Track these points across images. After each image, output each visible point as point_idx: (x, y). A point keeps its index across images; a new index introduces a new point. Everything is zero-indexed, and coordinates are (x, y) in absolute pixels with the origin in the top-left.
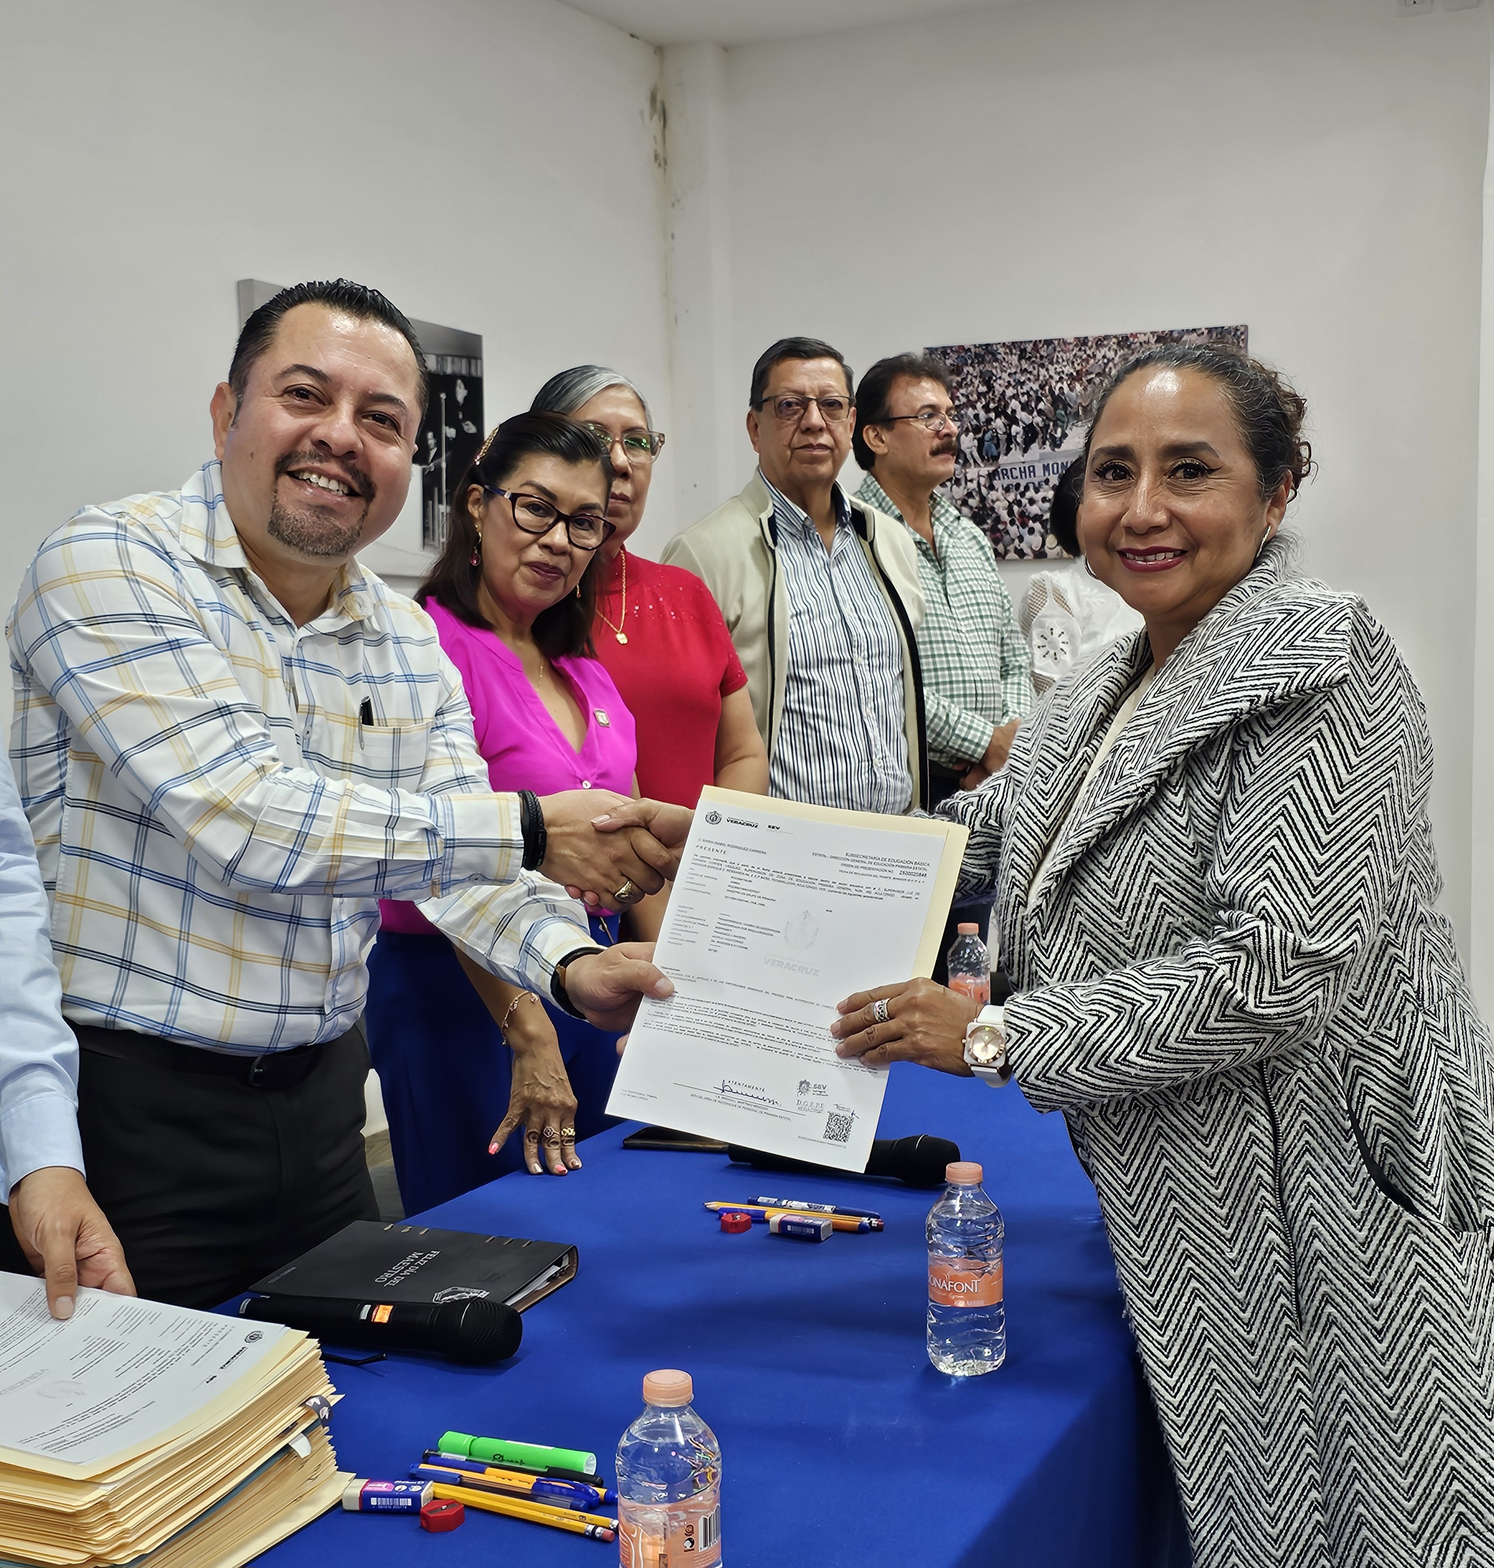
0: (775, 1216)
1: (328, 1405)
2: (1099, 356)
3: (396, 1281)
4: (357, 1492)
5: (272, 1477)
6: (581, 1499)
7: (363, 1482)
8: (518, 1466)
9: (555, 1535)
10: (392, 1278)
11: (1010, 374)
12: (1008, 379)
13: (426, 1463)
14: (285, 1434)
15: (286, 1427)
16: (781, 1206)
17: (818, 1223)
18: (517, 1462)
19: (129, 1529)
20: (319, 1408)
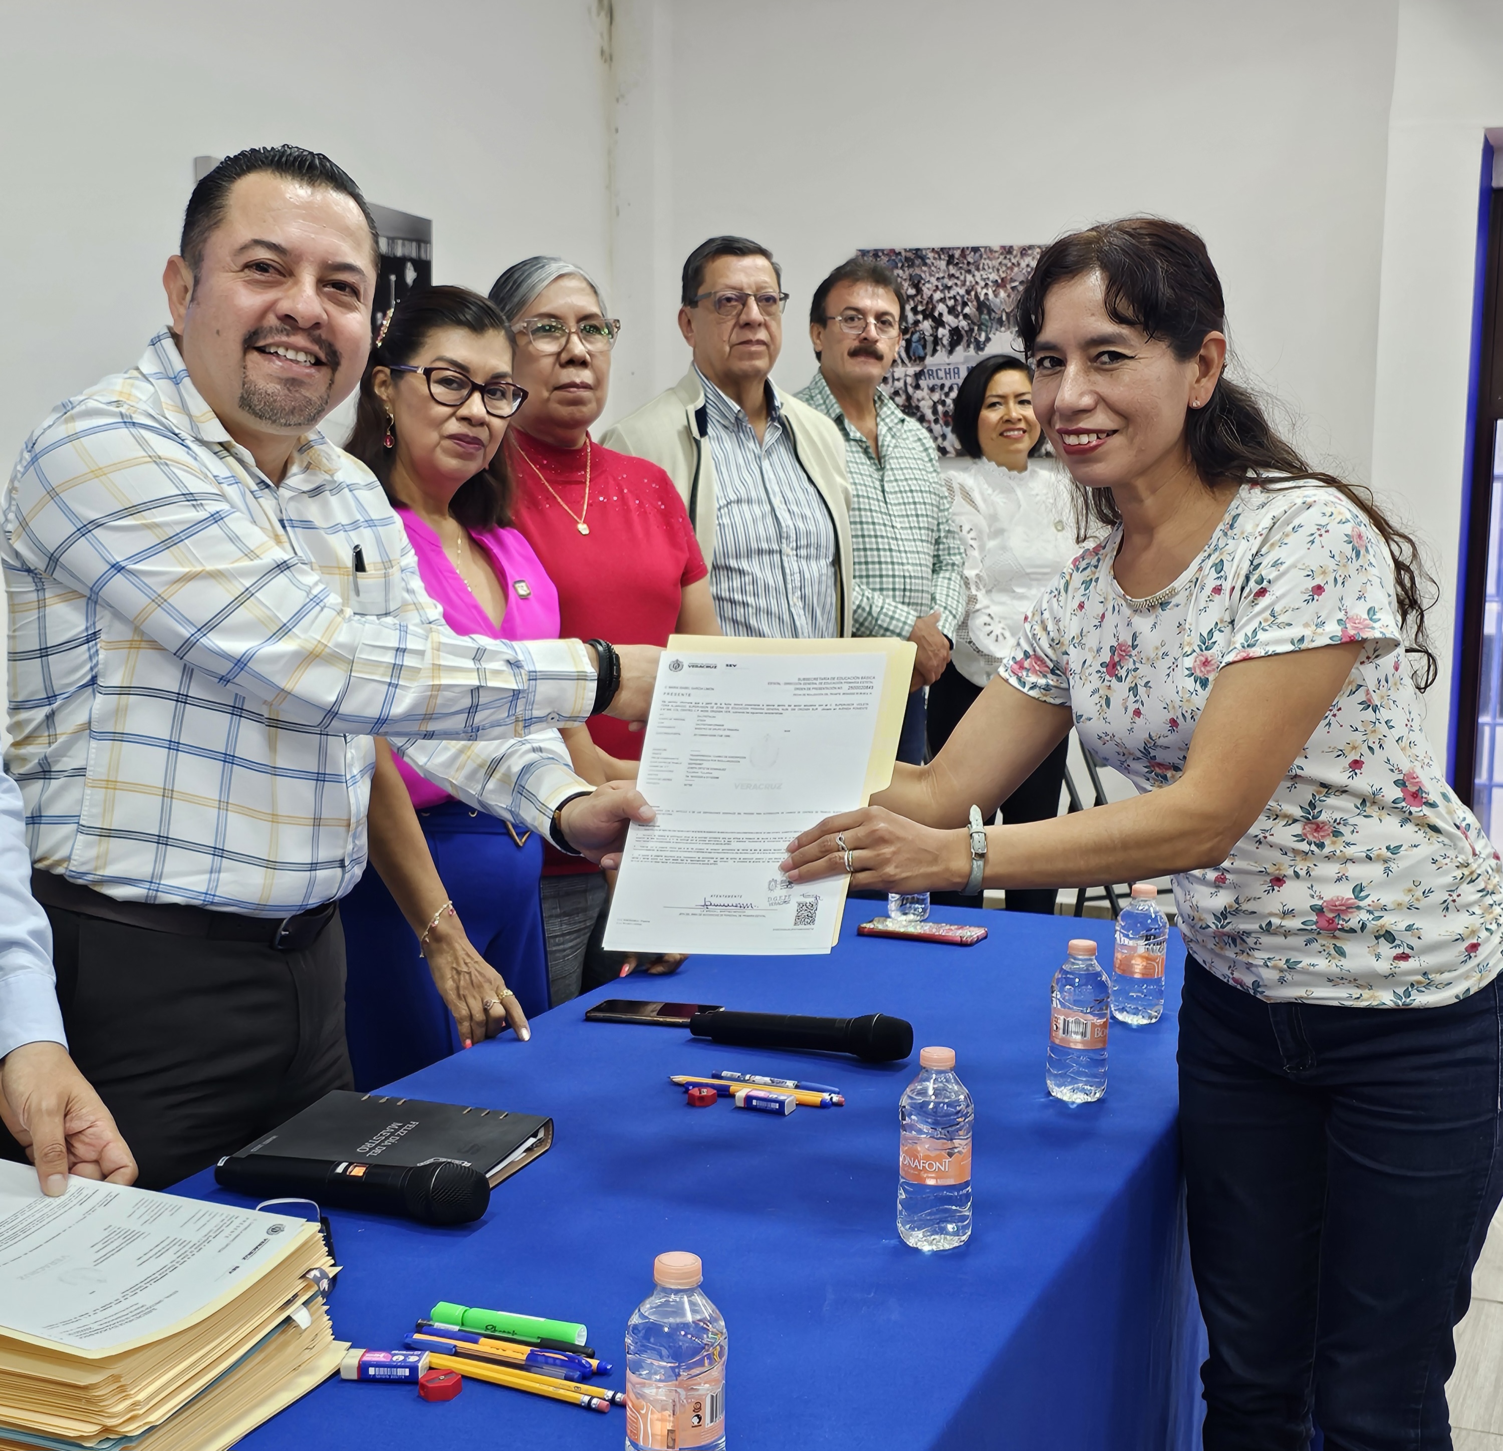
0: (741, 1092)
1: (327, 1277)
2: (1023, 264)
3: (378, 1151)
4: (355, 1362)
5: (274, 1346)
6: (574, 1370)
7: (358, 1353)
8: (510, 1336)
9: (552, 1405)
10: (374, 1148)
11: (938, 279)
12: (936, 283)
13: (420, 1333)
14: (289, 1303)
15: (290, 1296)
16: (745, 1081)
17: (782, 1098)
18: (509, 1333)
19: (139, 1402)
20: (320, 1279)
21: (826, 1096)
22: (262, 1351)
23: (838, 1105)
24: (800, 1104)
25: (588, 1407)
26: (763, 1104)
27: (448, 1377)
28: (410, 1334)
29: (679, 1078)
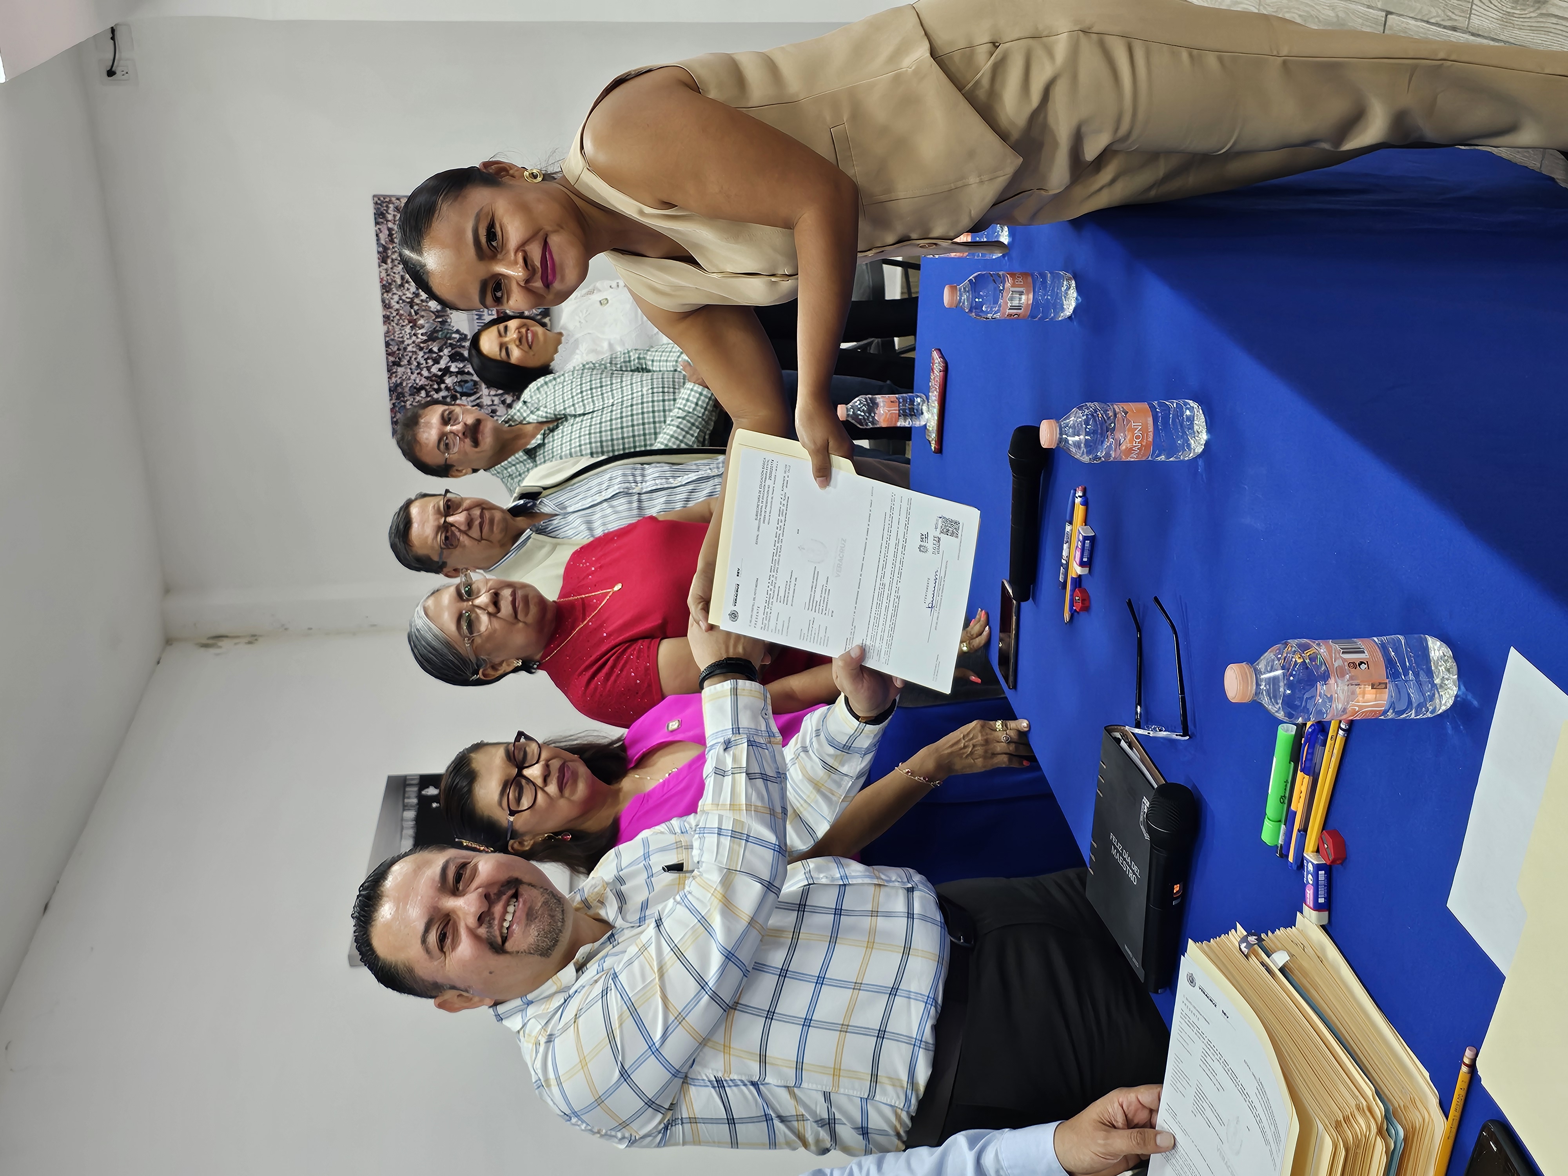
0: (1076, 570)
1: (1246, 936)
2: (397, 306)
3: (1135, 868)
4: (1314, 913)
5: (1304, 981)
6: (1317, 738)
7: (1306, 909)
8: (1289, 785)
9: (1347, 759)
10: (1133, 871)
11: (412, 373)
12: (415, 375)
13: (1287, 856)
14: (1269, 970)
15: (1263, 969)
16: (1068, 563)
17: (1081, 538)
18: (1286, 785)
19: (1356, 1105)
20: (1248, 942)
21: (1078, 501)
22: (1308, 991)
23: (1085, 491)
24: (1086, 522)
25: (1348, 731)
26: (1086, 553)
27: (1325, 842)
28: (1289, 864)
29: (1067, 616)
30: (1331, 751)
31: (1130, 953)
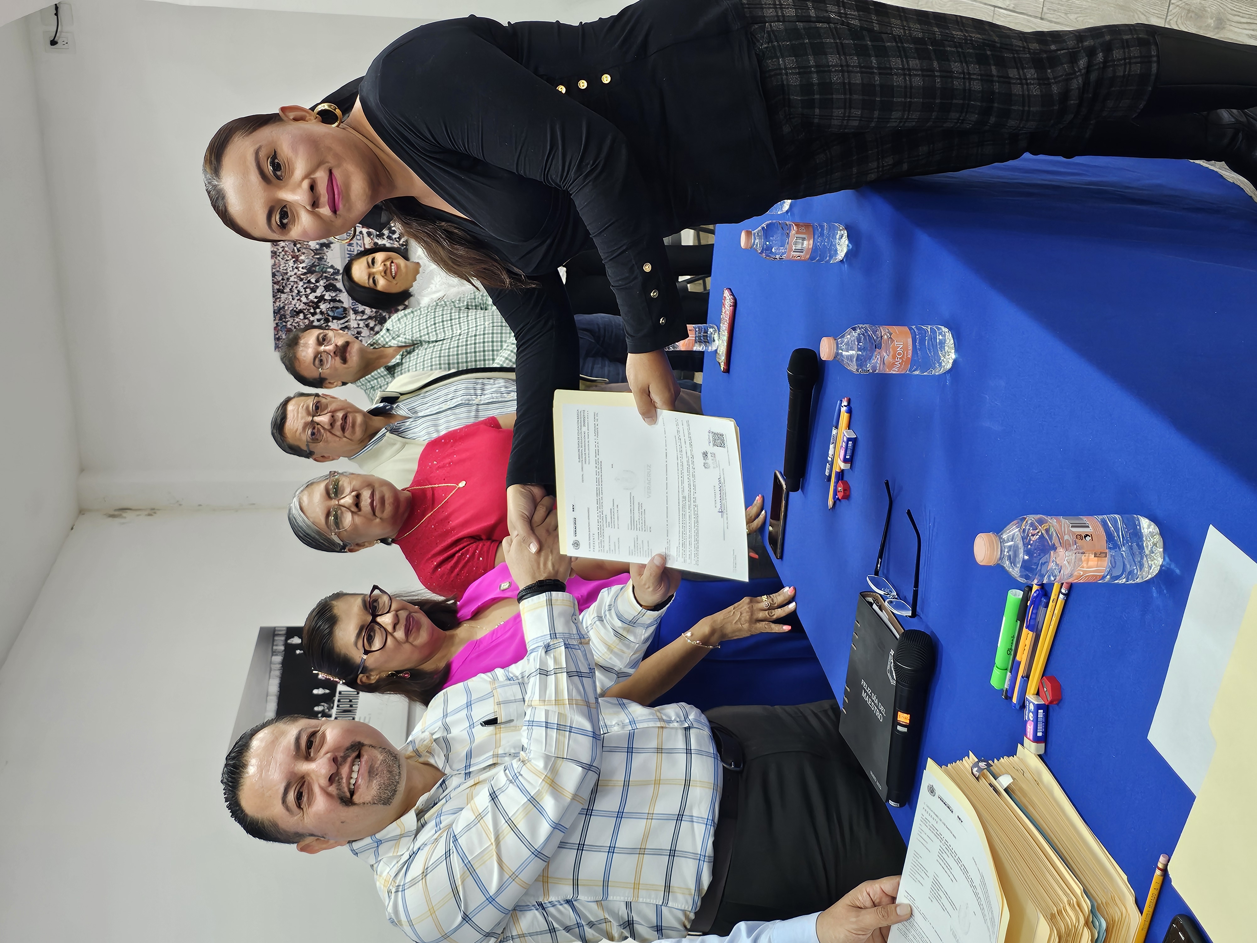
0: (840, 465)
1: (977, 762)
3: (882, 708)
4: (1034, 745)
5: (1023, 799)
6: (1041, 601)
7: (1026, 741)
8: (1015, 640)
9: (1066, 619)
10: (880, 710)
13: (1011, 698)
14: (995, 789)
15: (991, 789)
16: (833, 460)
17: (845, 439)
18: (1013, 640)
19: (1068, 901)
20: (979, 767)
21: (844, 409)
22: (1027, 808)
23: (849, 401)
24: (849, 427)
25: (1067, 595)
26: (849, 452)
27: (1045, 685)
28: (1013, 704)
29: (830, 502)
30: (1052, 611)
31: (874, 778)
